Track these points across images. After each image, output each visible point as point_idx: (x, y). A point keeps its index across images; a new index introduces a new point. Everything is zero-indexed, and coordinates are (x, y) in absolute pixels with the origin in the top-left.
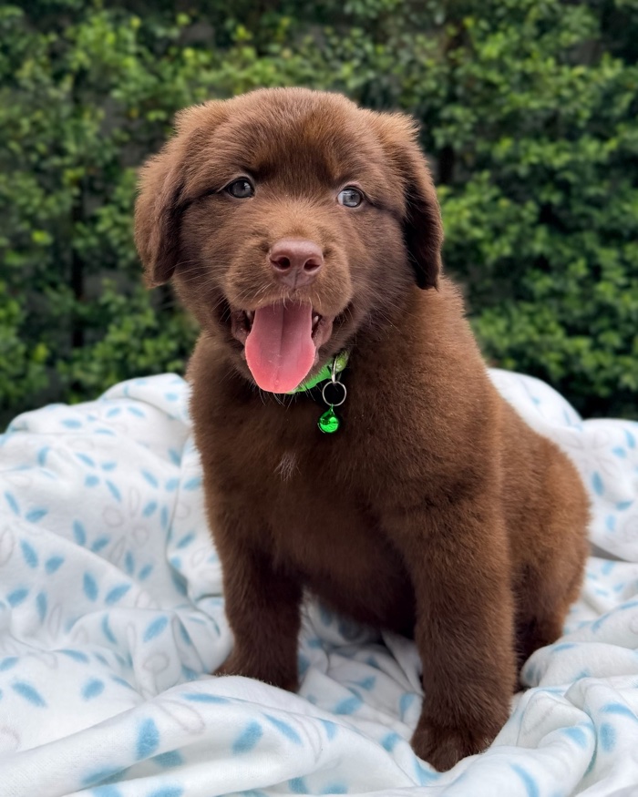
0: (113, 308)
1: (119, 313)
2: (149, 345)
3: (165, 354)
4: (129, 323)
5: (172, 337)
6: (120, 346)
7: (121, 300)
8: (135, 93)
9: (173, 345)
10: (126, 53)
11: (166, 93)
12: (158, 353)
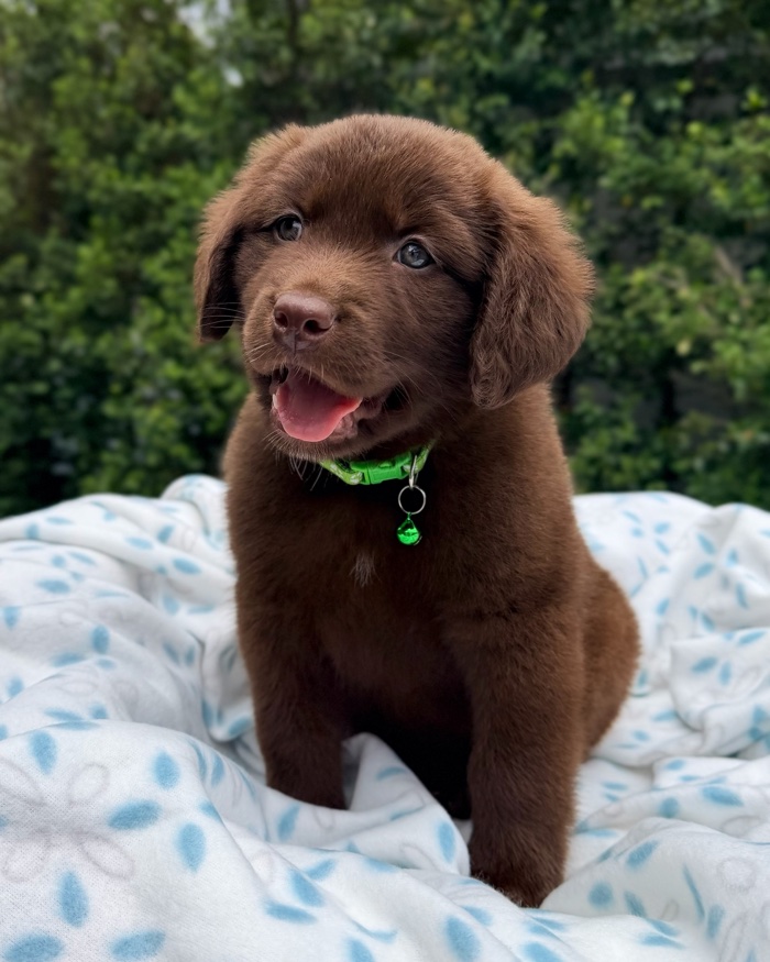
0: (588, 420)
1: (597, 424)
2: (627, 462)
3: (645, 473)
4: (605, 437)
5: (656, 455)
6: (593, 461)
7: (598, 411)
8: (624, 179)
9: (655, 464)
10: (616, 134)
11: (665, 176)
12: (636, 471)
